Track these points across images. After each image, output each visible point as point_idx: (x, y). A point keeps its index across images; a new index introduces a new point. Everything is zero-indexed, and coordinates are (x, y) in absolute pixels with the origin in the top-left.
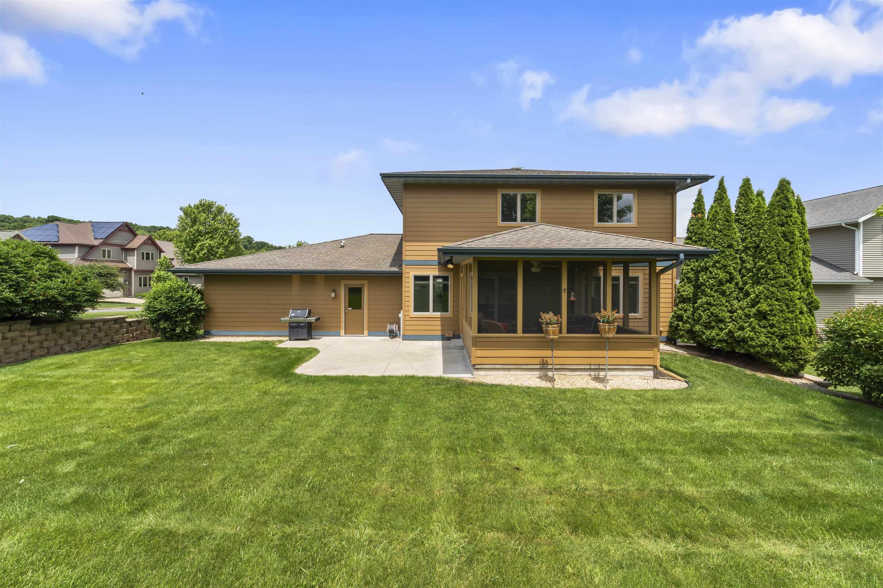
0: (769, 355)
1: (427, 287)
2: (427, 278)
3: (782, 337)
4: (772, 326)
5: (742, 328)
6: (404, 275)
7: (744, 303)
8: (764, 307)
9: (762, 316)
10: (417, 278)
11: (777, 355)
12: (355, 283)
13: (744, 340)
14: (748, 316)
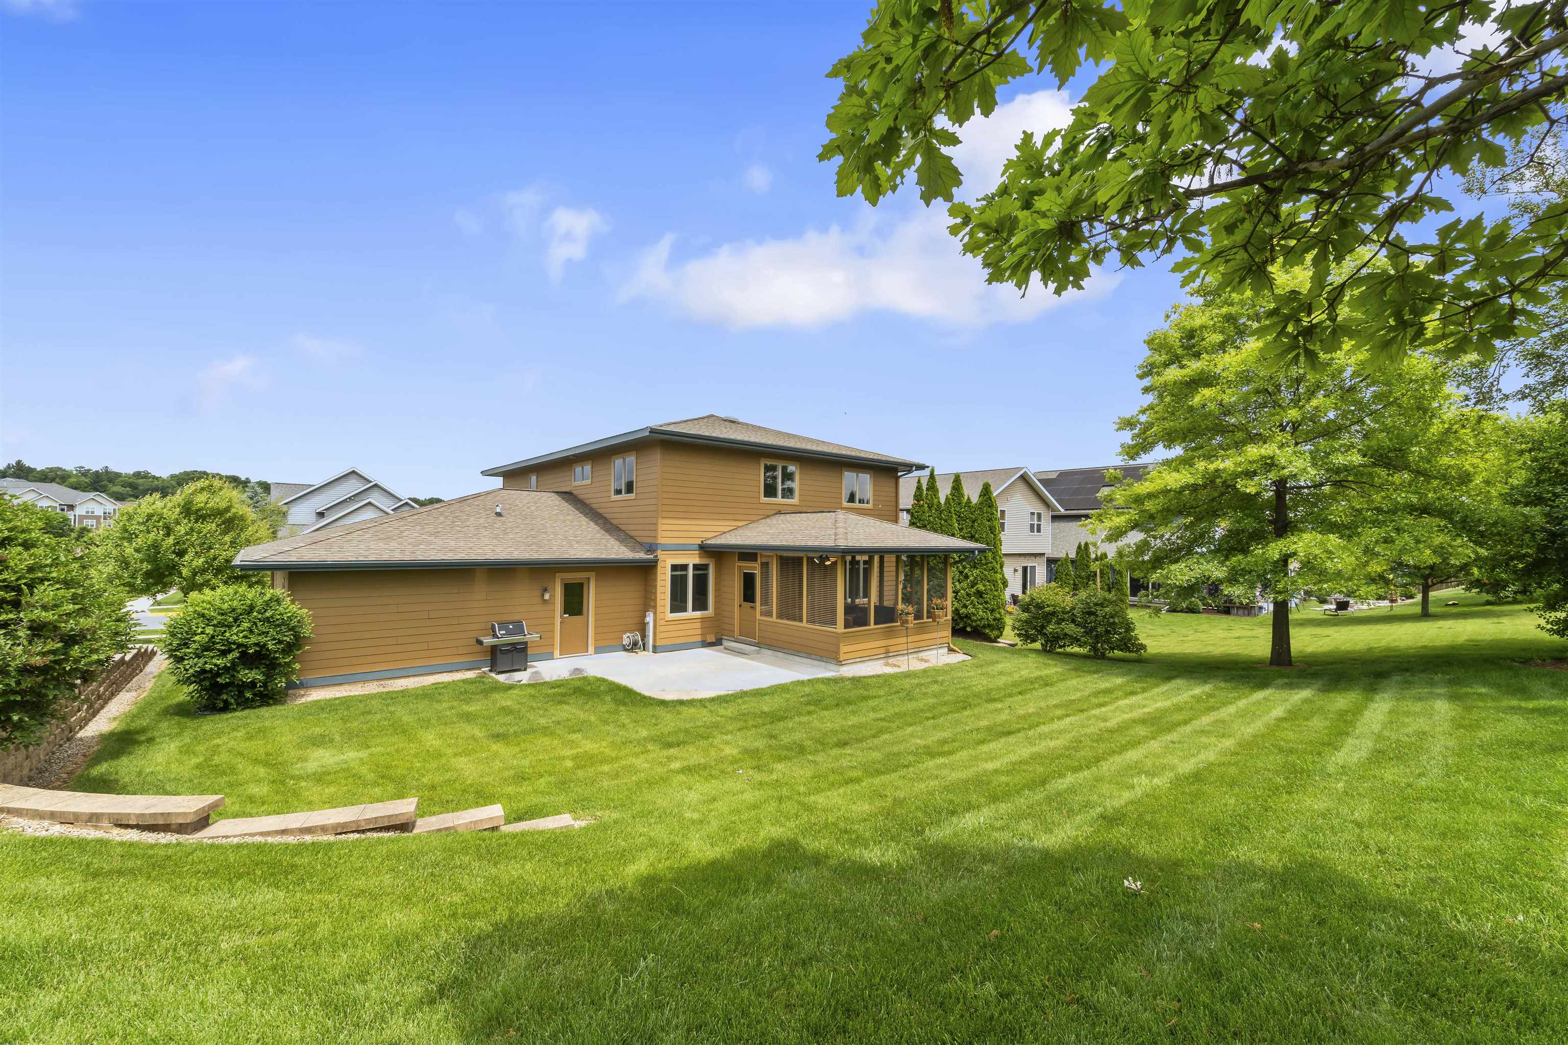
0: (984, 627)
1: (685, 577)
2: (684, 567)
3: (992, 611)
4: (986, 603)
5: (965, 606)
6: (660, 564)
7: (964, 585)
8: (981, 587)
9: (980, 594)
10: (674, 568)
11: (989, 626)
12: (574, 577)
13: (967, 616)
14: (968, 595)
